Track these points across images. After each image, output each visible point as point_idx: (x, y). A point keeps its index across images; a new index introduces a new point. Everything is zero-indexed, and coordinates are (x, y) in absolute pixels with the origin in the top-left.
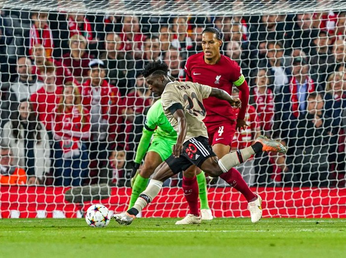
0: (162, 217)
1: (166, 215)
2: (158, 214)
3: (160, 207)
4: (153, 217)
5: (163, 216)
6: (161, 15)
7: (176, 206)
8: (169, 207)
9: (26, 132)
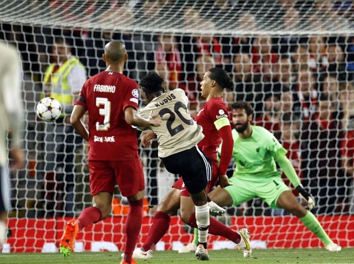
0: (283, 248)
1: (288, 245)
2: (279, 244)
3: (281, 237)
4: (275, 248)
5: (285, 247)
6: (281, 35)
7: (299, 236)
8: (291, 237)
9: (148, 160)
